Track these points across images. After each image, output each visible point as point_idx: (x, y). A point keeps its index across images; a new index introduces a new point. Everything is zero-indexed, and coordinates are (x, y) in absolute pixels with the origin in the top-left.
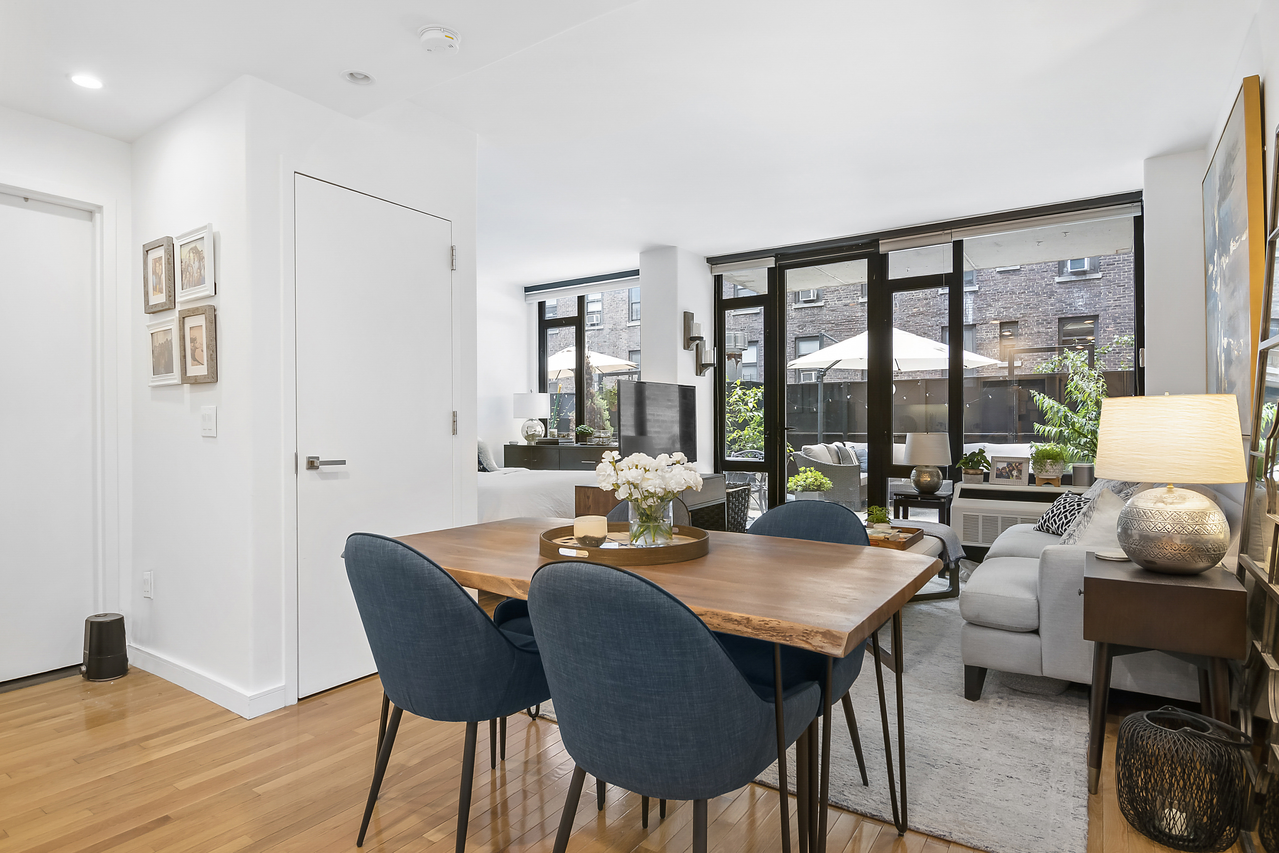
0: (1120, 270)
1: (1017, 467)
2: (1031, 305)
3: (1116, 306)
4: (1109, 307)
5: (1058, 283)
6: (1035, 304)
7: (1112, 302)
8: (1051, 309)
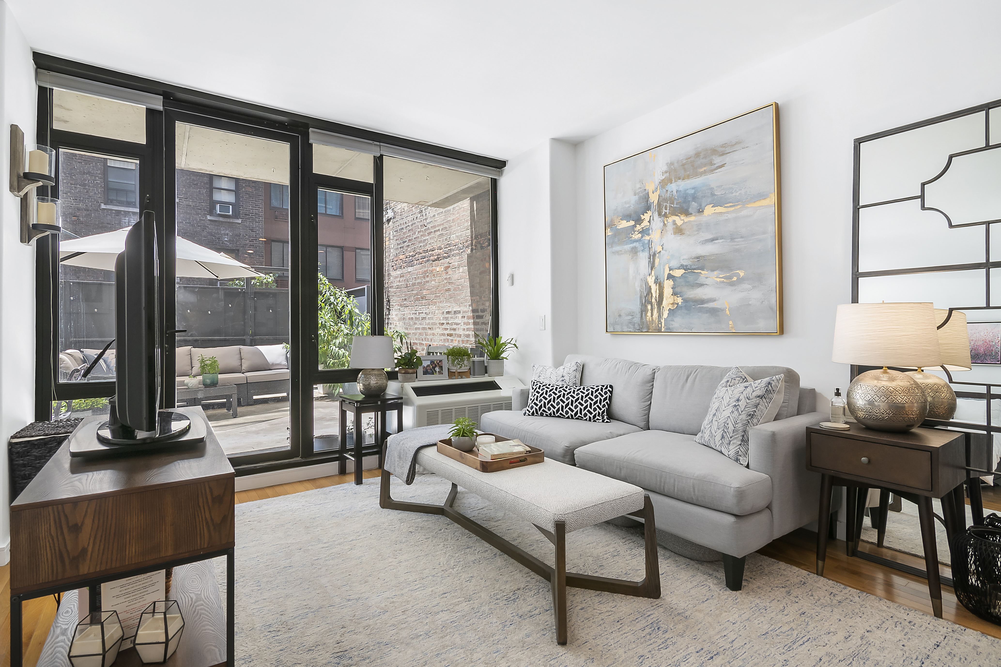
0: (254, 220)
1: (438, 364)
2: (188, 234)
3: (250, 245)
4: (246, 245)
5: (209, 220)
6: (192, 234)
7: (248, 242)
8: (204, 240)
